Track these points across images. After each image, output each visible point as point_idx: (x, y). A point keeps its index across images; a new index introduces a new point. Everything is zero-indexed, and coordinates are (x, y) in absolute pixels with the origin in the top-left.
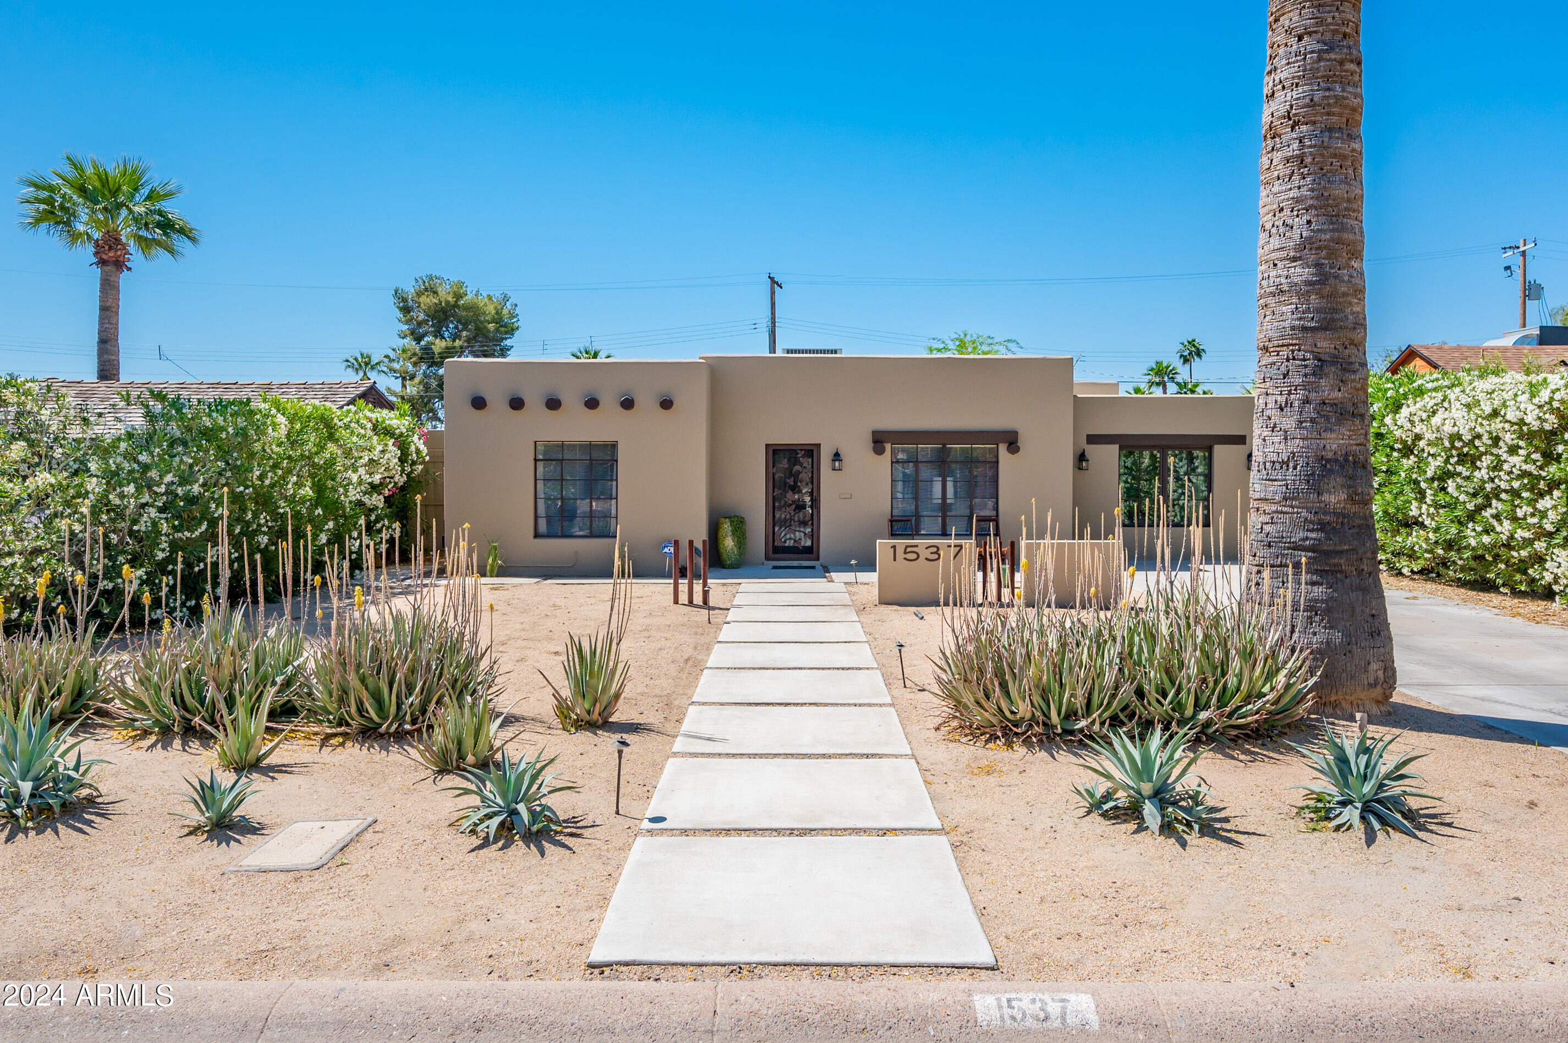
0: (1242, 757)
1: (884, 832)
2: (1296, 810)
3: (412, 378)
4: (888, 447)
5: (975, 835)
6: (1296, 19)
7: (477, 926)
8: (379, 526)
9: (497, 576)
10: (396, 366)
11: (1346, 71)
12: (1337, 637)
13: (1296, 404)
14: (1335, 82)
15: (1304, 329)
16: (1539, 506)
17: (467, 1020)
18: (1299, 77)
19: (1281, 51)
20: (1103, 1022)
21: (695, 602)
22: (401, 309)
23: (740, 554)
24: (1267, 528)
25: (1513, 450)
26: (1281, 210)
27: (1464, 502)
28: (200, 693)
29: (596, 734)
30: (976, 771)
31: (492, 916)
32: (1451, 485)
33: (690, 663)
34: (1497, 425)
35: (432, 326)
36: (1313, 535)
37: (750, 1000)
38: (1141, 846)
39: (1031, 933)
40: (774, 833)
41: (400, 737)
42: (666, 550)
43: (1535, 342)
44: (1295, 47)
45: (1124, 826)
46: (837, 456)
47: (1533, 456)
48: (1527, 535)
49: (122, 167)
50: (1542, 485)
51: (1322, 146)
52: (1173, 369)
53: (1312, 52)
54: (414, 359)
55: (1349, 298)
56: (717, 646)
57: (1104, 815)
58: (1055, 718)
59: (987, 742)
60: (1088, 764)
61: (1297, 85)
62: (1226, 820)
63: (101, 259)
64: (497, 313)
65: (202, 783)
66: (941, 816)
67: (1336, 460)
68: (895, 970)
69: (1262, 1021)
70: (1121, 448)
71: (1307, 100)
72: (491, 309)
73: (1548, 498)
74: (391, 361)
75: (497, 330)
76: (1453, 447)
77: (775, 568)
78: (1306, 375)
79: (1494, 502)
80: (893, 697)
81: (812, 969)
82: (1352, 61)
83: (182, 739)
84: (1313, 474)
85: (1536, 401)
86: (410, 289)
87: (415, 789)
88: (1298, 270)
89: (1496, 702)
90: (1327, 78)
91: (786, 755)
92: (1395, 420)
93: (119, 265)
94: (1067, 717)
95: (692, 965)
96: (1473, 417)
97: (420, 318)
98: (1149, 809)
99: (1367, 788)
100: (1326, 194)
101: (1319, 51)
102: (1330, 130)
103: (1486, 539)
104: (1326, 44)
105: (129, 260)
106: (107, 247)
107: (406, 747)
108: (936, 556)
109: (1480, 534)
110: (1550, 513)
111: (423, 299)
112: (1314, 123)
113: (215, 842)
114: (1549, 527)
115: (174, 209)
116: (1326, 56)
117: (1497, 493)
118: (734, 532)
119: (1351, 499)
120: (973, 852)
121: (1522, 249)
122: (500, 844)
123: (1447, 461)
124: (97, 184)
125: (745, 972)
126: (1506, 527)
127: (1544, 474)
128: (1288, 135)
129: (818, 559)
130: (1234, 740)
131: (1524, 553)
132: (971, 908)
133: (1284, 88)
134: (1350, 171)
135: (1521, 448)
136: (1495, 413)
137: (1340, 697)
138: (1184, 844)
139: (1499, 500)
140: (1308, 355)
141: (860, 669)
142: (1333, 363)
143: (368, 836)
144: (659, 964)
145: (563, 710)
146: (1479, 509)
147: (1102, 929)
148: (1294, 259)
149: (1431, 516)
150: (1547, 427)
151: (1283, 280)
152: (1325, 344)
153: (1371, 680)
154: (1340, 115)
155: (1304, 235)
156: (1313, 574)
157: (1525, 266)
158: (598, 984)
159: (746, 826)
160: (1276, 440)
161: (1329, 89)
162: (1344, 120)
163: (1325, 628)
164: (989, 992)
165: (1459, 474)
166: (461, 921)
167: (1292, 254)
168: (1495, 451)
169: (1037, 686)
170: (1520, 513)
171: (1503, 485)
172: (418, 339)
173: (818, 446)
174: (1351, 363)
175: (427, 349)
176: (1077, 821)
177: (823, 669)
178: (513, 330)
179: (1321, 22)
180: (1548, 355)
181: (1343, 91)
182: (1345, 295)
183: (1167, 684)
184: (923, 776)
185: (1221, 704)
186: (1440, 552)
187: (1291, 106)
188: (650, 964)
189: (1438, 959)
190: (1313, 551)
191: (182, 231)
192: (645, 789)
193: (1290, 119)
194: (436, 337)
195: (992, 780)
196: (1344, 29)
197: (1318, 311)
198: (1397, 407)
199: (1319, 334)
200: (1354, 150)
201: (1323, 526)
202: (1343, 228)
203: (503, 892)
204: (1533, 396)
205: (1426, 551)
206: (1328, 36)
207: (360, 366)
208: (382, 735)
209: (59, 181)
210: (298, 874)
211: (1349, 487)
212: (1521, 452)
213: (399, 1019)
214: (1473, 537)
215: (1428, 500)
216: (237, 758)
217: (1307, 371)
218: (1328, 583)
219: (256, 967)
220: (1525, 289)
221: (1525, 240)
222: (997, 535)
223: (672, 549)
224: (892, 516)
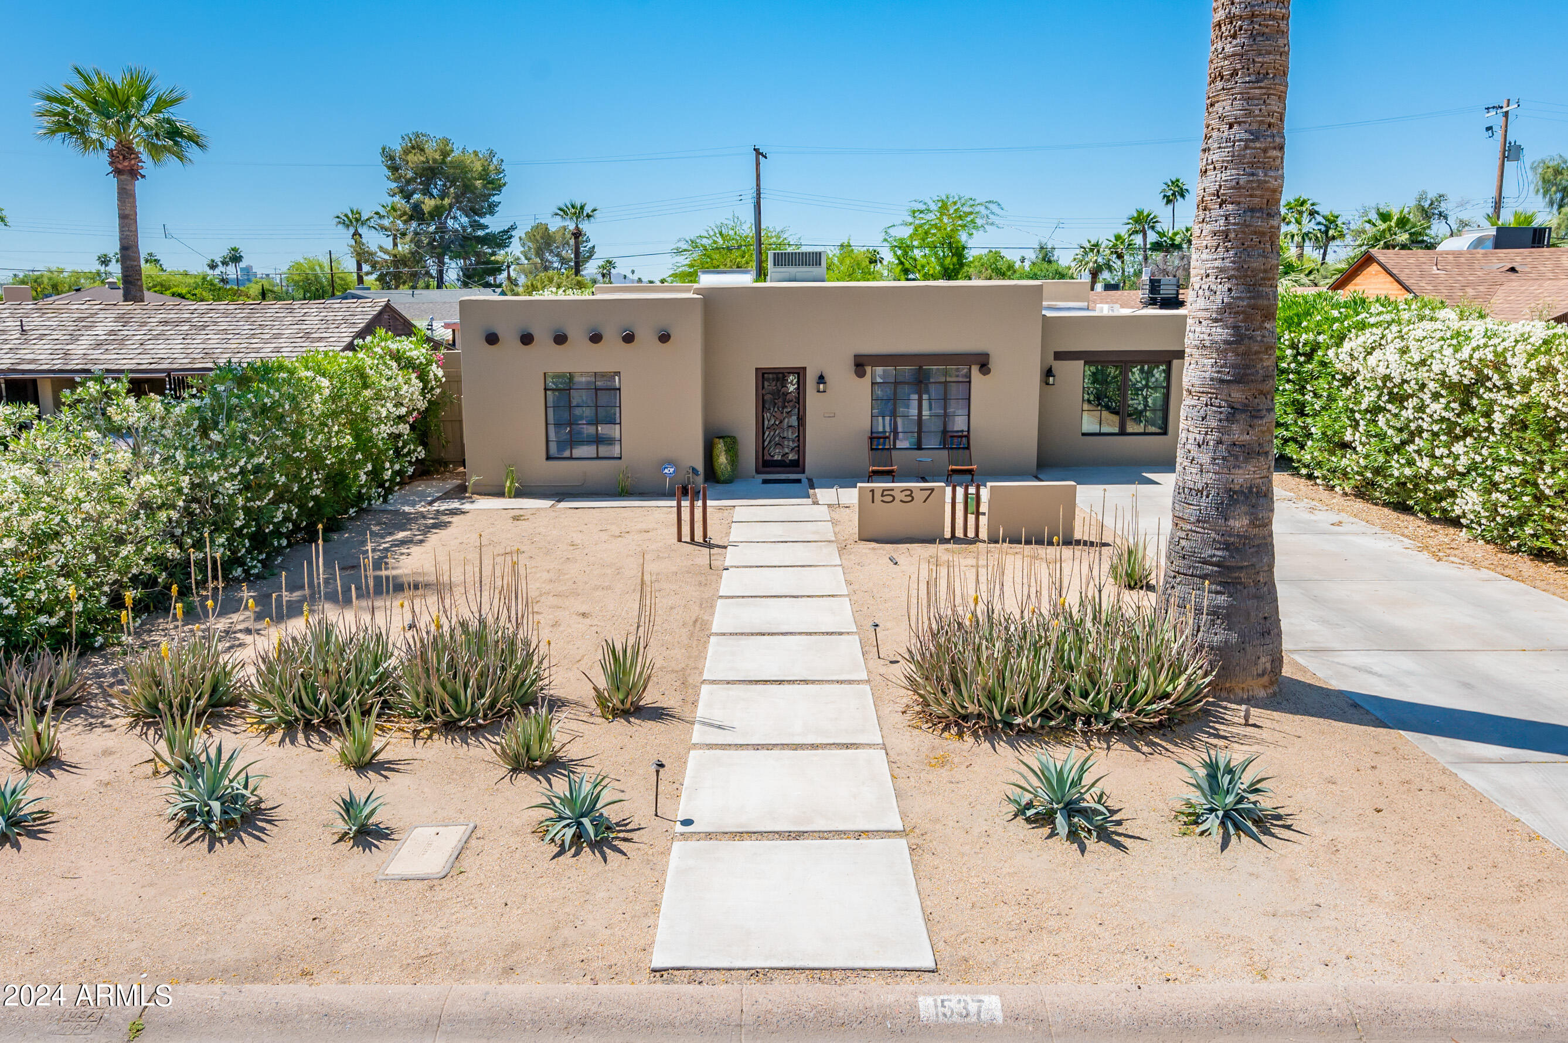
0: (1145, 749)
1: (860, 834)
2: (1174, 813)
3: (404, 234)
4: (868, 369)
5: (927, 837)
6: (1228, 108)
7: (567, 932)
8: (406, 450)
9: (515, 497)
10: (386, 222)
11: (1269, 157)
12: (1234, 637)
13: (1211, 443)
14: (1259, 168)
15: (1222, 381)
16: (1453, 449)
17: (575, 1017)
18: (1228, 162)
19: (1215, 134)
20: (1005, 1017)
21: (696, 539)
22: (389, 168)
23: (733, 470)
24: (1183, 543)
25: (1436, 396)
26: (1208, 276)
27: (1392, 436)
28: (315, 696)
29: (629, 722)
30: (933, 762)
31: (578, 923)
32: (1381, 420)
33: (698, 625)
34: (1423, 374)
35: (420, 184)
36: (1219, 553)
37: (765, 1001)
38: (1051, 852)
39: (963, 937)
40: (777, 836)
41: (477, 730)
42: (666, 471)
43: (1490, 243)
44: (1226, 133)
45: (1041, 830)
46: (821, 379)
47: (1453, 405)
48: (1443, 473)
49: (128, 78)
50: (1458, 431)
51: (1245, 224)
52: (1155, 217)
53: (1240, 140)
54: (405, 218)
55: (1261, 355)
56: (720, 602)
57: (1028, 820)
58: (997, 716)
59: (943, 730)
60: (1021, 758)
61: (1226, 168)
62: (1119, 823)
63: (116, 168)
64: (484, 170)
65: (344, 800)
66: (903, 815)
67: (1242, 492)
68: (865, 973)
69: (1114, 1017)
70: (1086, 363)
71: (1234, 183)
72: (478, 166)
73: (1461, 443)
74: (381, 217)
75: (484, 186)
76: (1385, 385)
77: (765, 482)
78: (1220, 420)
79: (1417, 439)
80: (869, 672)
81: (807, 972)
82: (1275, 148)
83: (304, 733)
84: (1222, 503)
85: (1458, 356)
86: (397, 147)
87: (497, 790)
88: (1219, 330)
89: (1370, 672)
90: (1252, 164)
91: (784, 746)
92: (1337, 355)
93: (134, 173)
94: (1008, 711)
95: (724, 969)
96: (1404, 363)
97: (408, 176)
98: (1060, 819)
99: (1230, 799)
100: (1245, 266)
101: (1246, 141)
102: (1252, 210)
103: (1408, 471)
104: (1252, 134)
105: (142, 167)
106: (121, 157)
107: (481, 740)
108: (910, 499)
109: (1402, 466)
110: (1462, 457)
111: (410, 157)
112: (1239, 203)
113: (361, 848)
114: (1461, 469)
115: (179, 115)
116: (1251, 144)
117: (1420, 431)
118: (727, 451)
119: (1252, 524)
120: (925, 856)
121: (1504, 110)
122: (573, 850)
123: (1379, 397)
124: (109, 97)
125: (761, 975)
126: (1425, 464)
127: (1460, 421)
128: (1217, 212)
129: (803, 472)
130: (1141, 732)
131: (1439, 487)
132: (920, 914)
133: (1215, 168)
134: (1268, 246)
135: (1442, 396)
136: (1423, 362)
137: (1233, 684)
138: (1083, 850)
139: (1421, 437)
140: (1223, 403)
141: (841, 634)
142: (1244, 411)
143: (473, 842)
144: (701, 969)
145: (601, 699)
146: (1404, 443)
147: (1012, 934)
148: (1216, 320)
149: (1364, 445)
150: (1466, 381)
151: (1206, 337)
152: (1238, 395)
153: (1260, 672)
154: (1262, 197)
155: (1225, 300)
156: (1217, 584)
157: (1506, 126)
158: (660, 987)
159: (755, 830)
160: (1194, 471)
161: (1253, 175)
162: (1265, 201)
163: (1225, 629)
164: (929, 994)
165: (1389, 411)
166: (557, 928)
167: (1214, 316)
168: (1420, 395)
169: (984, 689)
170: (1438, 452)
171: (1425, 426)
172: (408, 197)
173: (804, 369)
174: (1259, 410)
175: (417, 208)
176: (1006, 824)
177: (810, 634)
178: (500, 186)
179: (1249, 113)
180: (1500, 259)
181: (1266, 175)
182: (1257, 353)
183: (1089, 686)
184: (891, 770)
185: (1132, 705)
186: (1369, 475)
187: (1220, 186)
188: (695, 969)
189: (1248, 961)
190: (1218, 566)
191: (190, 138)
192: (675, 786)
193: (1218, 197)
194: (424, 194)
195: (944, 772)
196: (1269, 119)
197: (1233, 366)
198: (1341, 339)
199: (1234, 387)
200: (1272, 227)
201: (1227, 547)
202: (1259, 296)
203: (582, 900)
204: (1456, 351)
205: (1357, 473)
206: (1255, 127)
207: (351, 222)
208: (461, 728)
209: (70, 95)
210: (431, 883)
211: (1252, 514)
212: (1442, 400)
213: (529, 1016)
214: (1398, 469)
215: (1361, 429)
216: (356, 760)
217: (1222, 416)
218: (1229, 593)
219: (422, 971)
220: (1505, 150)
221: (1509, 100)
222: (968, 448)
223: (672, 470)
224: (872, 433)
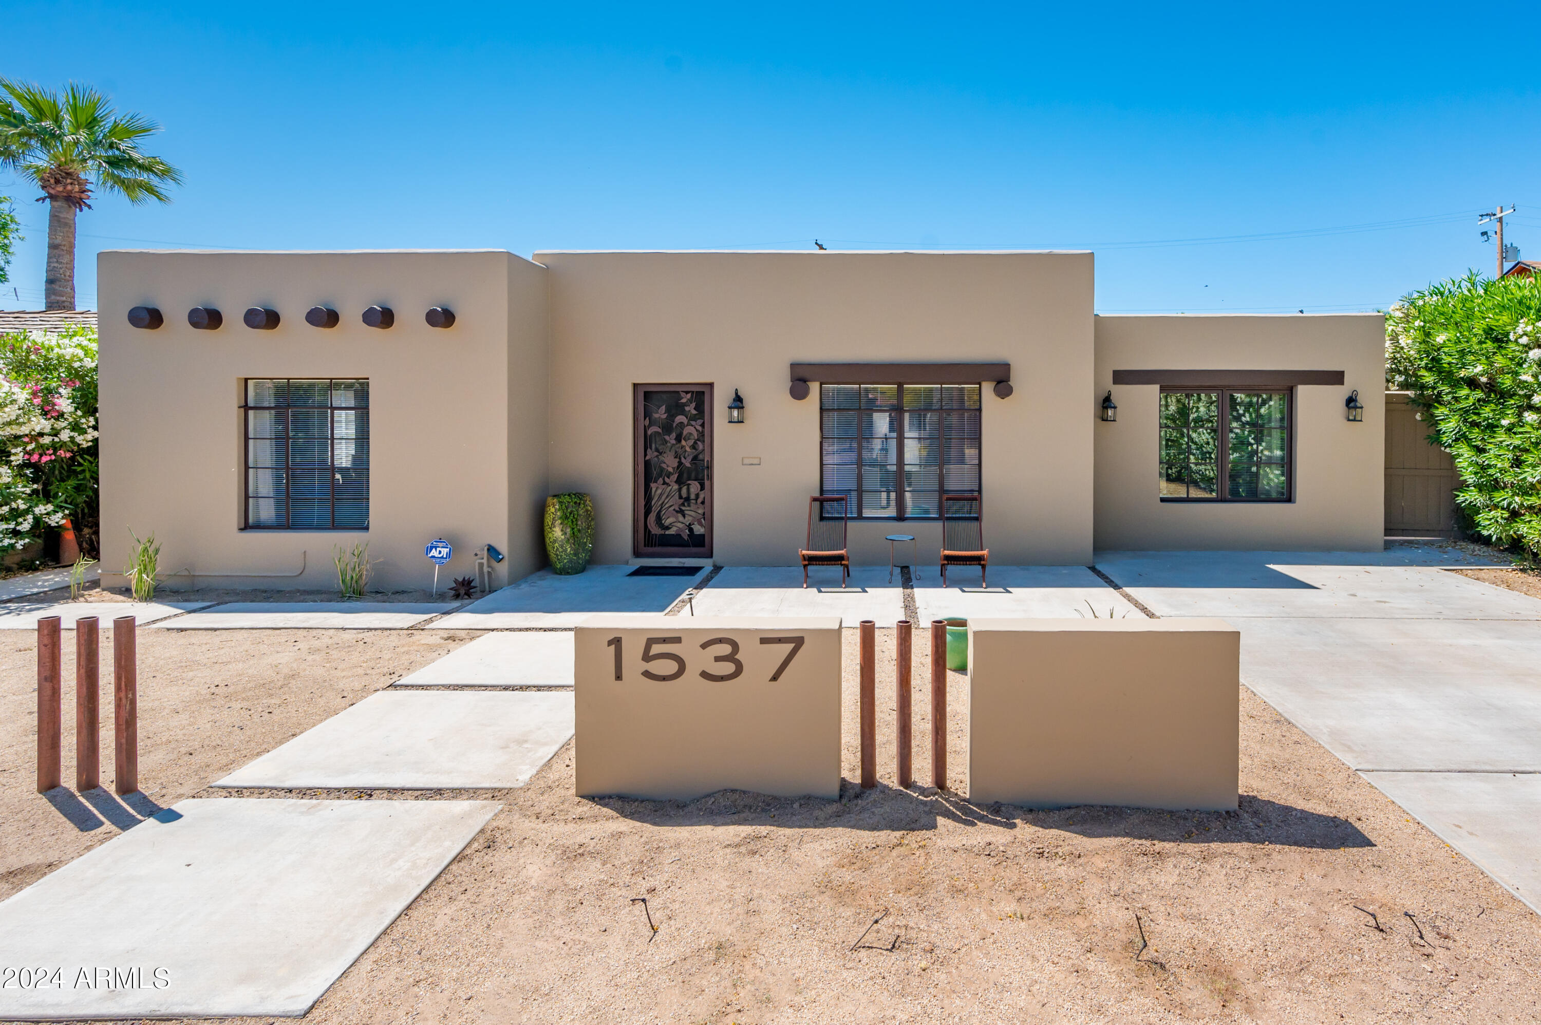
4: (814, 387)
42: (435, 553)
46: (738, 401)
63: (49, 193)
70: (1162, 389)
77: (639, 571)
93: (75, 202)
105: (89, 197)
108: (729, 668)
121: (1499, 215)
129: (711, 554)
157: (1502, 231)
173: (711, 385)
220: (1502, 252)
221: (1502, 208)
222: (977, 519)
223: (445, 551)
224: (822, 491)
